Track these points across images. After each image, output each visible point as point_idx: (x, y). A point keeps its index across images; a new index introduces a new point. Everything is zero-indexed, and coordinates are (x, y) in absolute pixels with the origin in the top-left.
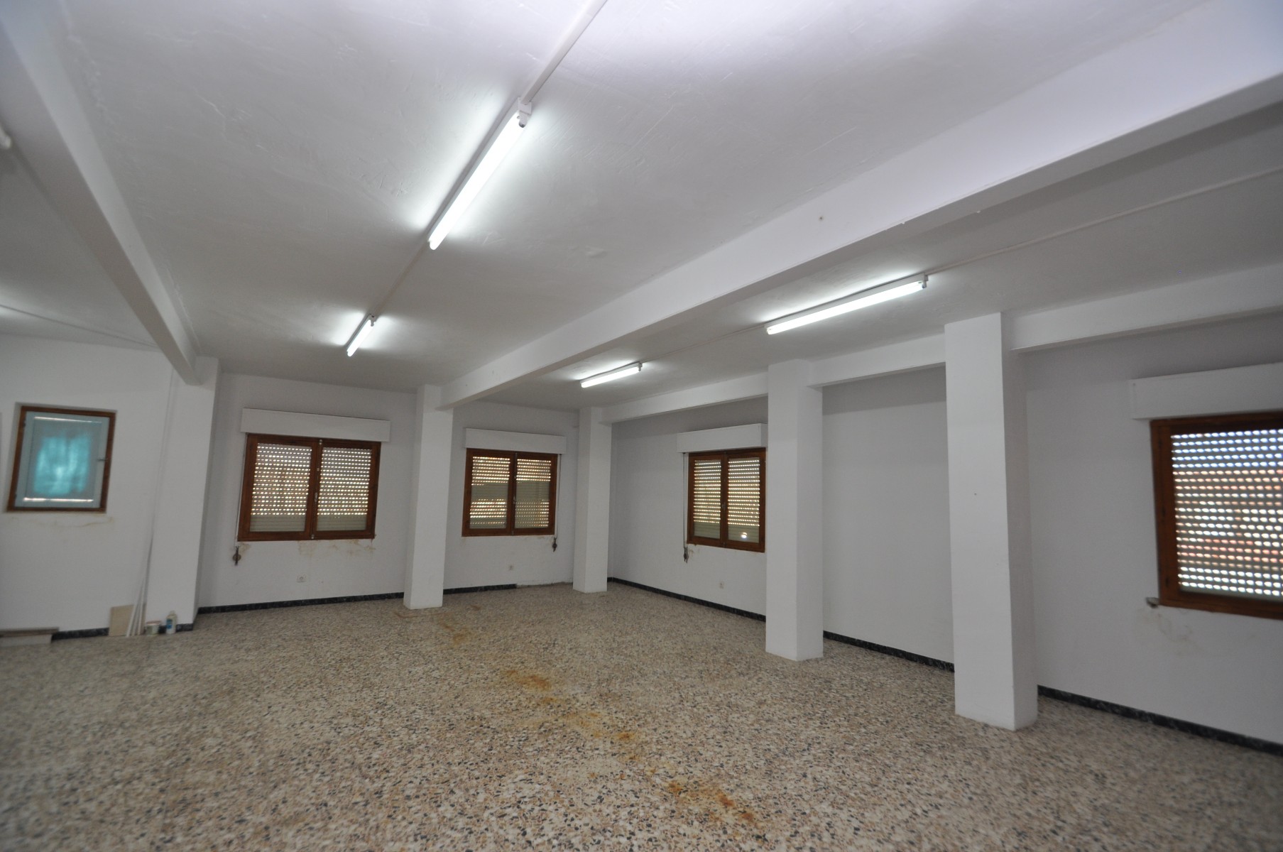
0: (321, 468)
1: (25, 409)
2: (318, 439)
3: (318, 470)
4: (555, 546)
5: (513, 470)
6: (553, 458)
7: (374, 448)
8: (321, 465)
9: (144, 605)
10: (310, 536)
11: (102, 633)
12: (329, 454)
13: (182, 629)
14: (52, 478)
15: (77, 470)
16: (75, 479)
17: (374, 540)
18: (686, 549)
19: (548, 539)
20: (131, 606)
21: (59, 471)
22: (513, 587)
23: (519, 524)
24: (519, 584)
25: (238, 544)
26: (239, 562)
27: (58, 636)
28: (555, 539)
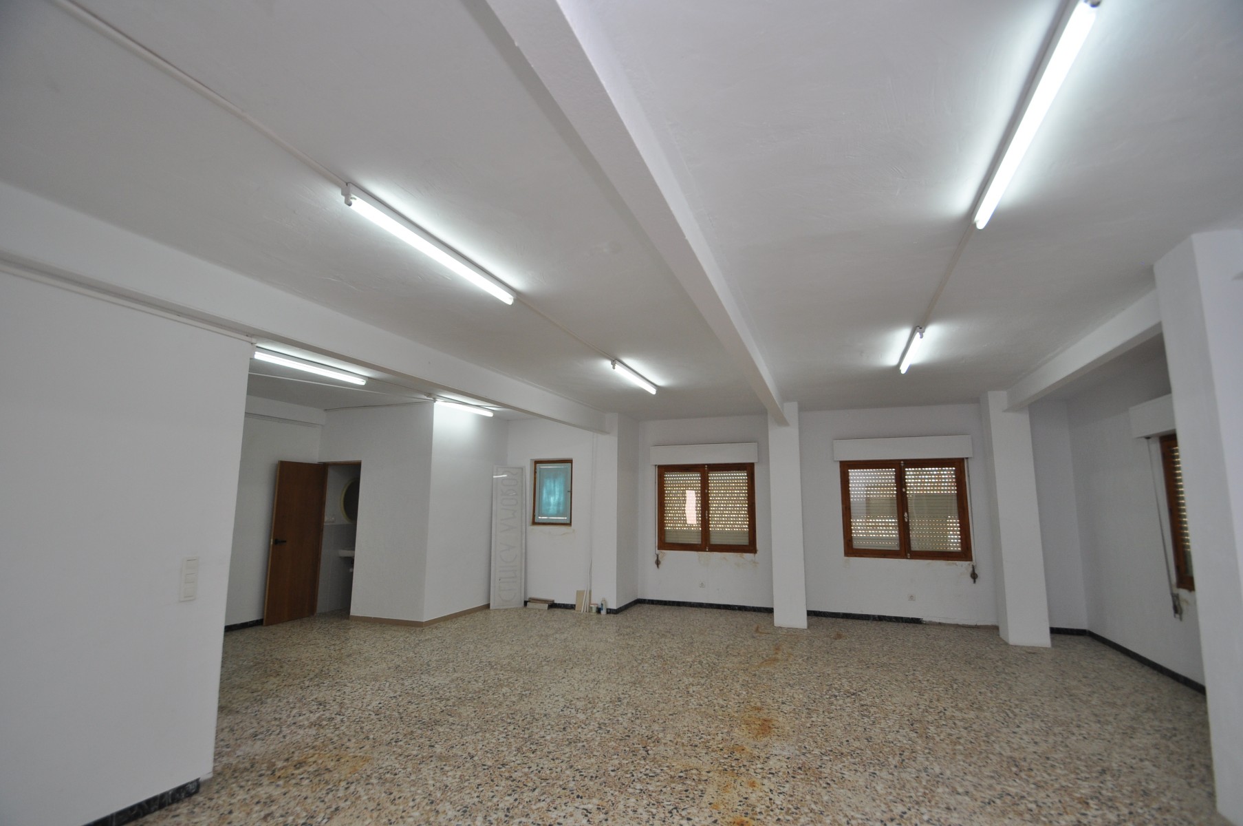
0: (708, 490)
1: (537, 462)
2: (703, 466)
3: (706, 491)
4: (974, 576)
5: (900, 481)
6: (958, 464)
7: (748, 468)
8: (709, 487)
9: (590, 592)
10: (706, 548)
11: (572, 607)
12: (714, 477)
13: (610, 611)
14: (549, 504)
15: (559, 499)
16: (559, 504)
17: (756, 555)
18: (1175, 598)
19: (963, 566)
20: (584, 591)
21: (552, 500)
22: (916, 621)
23: (915, 546)
24: (925, 618)
25: (658, 551)
26: (660, 566)
27: (553, 605)
28: (973, 567)
